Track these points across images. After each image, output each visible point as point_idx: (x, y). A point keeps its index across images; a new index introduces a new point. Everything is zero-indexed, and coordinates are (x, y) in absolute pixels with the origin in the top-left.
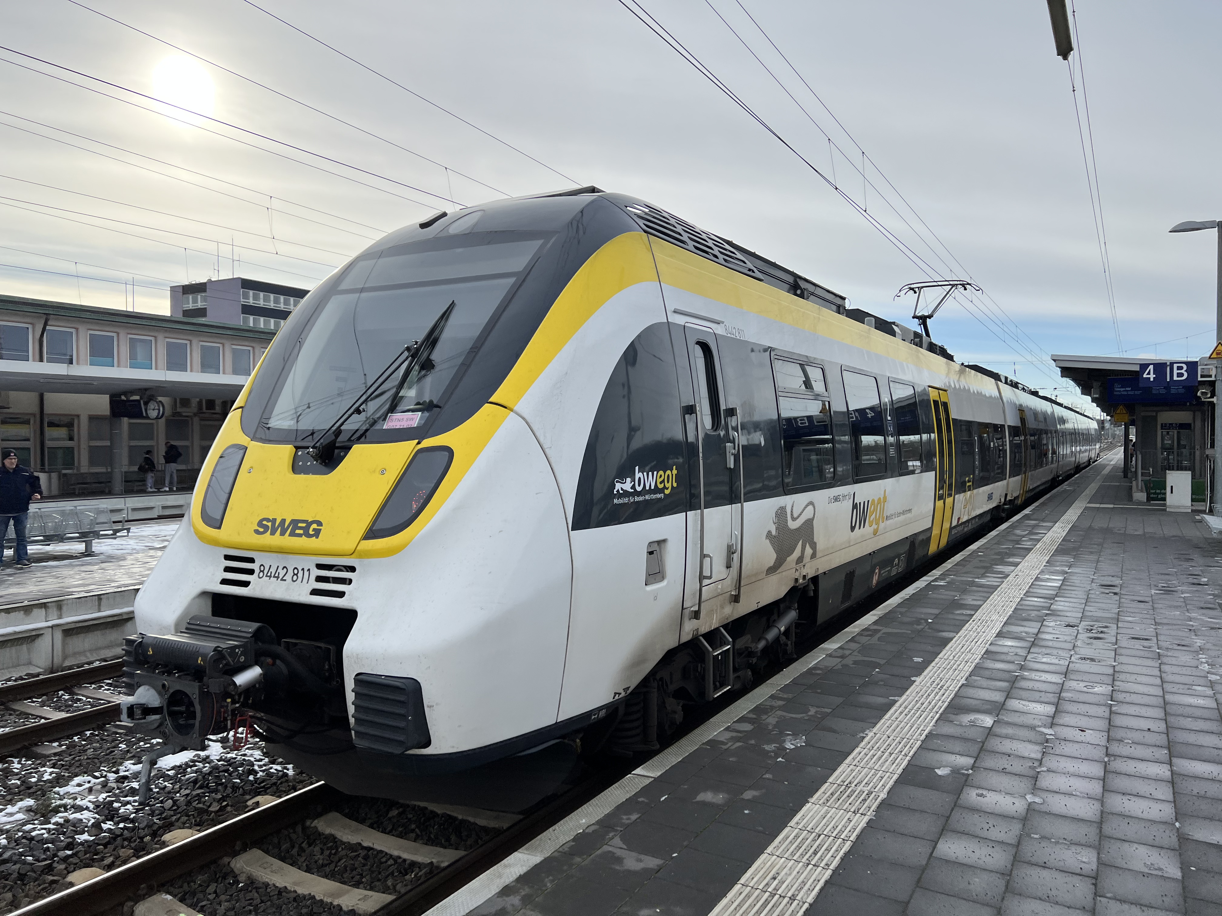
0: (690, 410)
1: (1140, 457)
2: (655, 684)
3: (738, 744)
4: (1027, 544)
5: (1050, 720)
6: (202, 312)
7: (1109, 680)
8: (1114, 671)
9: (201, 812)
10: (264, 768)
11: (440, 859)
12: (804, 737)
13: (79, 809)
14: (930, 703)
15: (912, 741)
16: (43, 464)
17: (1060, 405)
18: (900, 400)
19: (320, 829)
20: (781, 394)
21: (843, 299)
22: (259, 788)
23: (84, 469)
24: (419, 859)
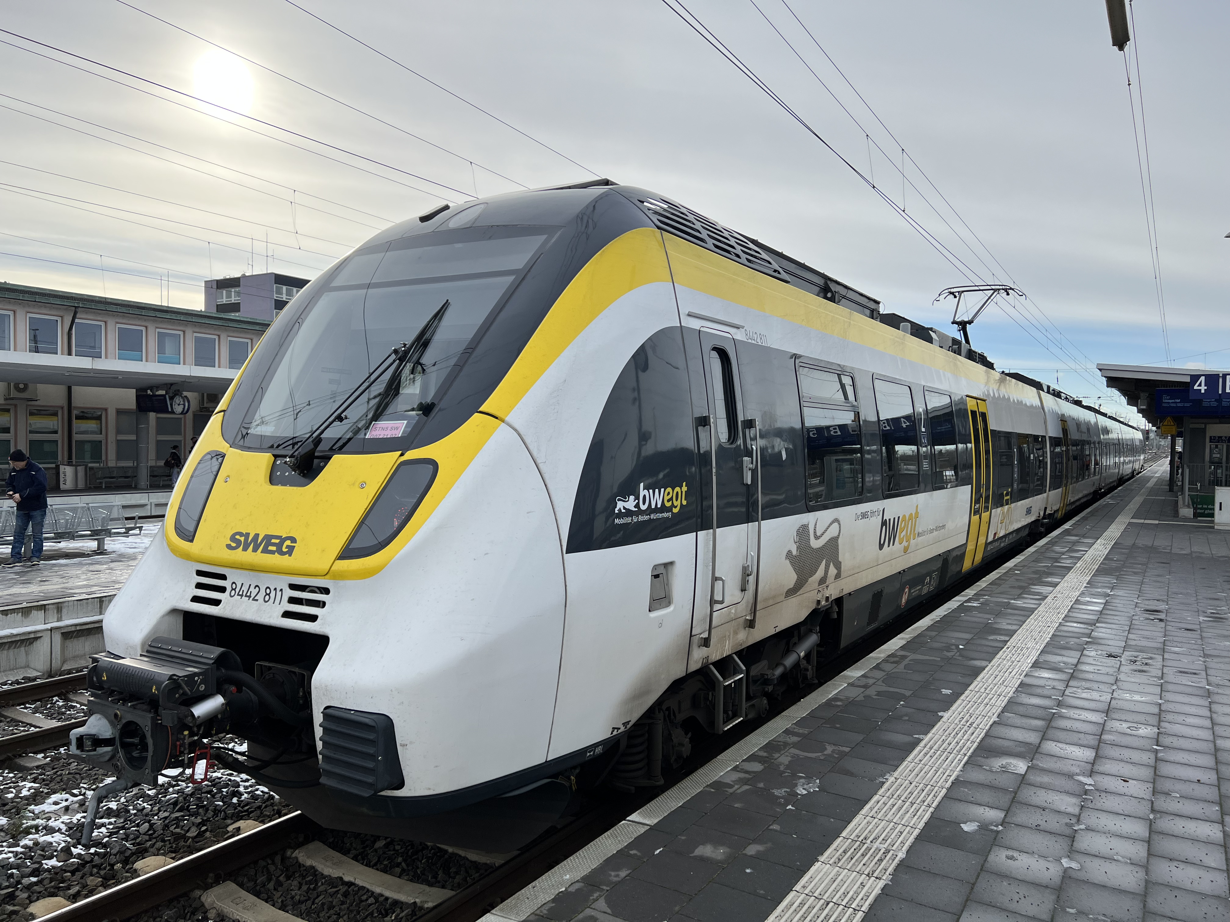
0: (703, 421)
1: (1187, 471)
2: (661, 716)
3: (747, 787)
4: (1067, 563)
5: (1089, 767)
6: (235, 307)
7: (1154, 720)
8: (1160, 710)
9: (178, 837)
10: (250, 790)
11: (424, 899)
12: (818, 781)
13: (51, 831)
14: (958, 743)
15: (936, 788)
16: (70, 457)
17: (1105, 415)
18: (935, 409)
19: (301, 860)
20: (805, 404)
21: (878, 303)
22: (242, 812)
23: (112, 463)
24: (402, 898)
